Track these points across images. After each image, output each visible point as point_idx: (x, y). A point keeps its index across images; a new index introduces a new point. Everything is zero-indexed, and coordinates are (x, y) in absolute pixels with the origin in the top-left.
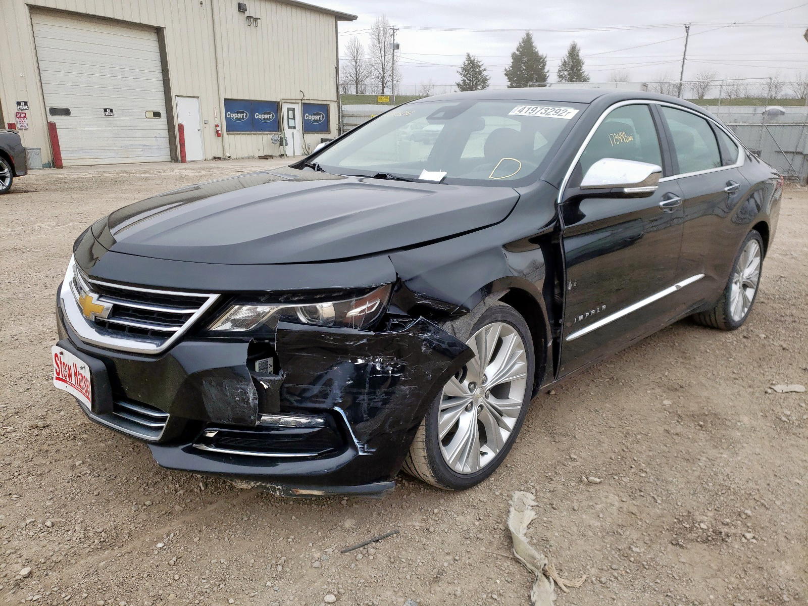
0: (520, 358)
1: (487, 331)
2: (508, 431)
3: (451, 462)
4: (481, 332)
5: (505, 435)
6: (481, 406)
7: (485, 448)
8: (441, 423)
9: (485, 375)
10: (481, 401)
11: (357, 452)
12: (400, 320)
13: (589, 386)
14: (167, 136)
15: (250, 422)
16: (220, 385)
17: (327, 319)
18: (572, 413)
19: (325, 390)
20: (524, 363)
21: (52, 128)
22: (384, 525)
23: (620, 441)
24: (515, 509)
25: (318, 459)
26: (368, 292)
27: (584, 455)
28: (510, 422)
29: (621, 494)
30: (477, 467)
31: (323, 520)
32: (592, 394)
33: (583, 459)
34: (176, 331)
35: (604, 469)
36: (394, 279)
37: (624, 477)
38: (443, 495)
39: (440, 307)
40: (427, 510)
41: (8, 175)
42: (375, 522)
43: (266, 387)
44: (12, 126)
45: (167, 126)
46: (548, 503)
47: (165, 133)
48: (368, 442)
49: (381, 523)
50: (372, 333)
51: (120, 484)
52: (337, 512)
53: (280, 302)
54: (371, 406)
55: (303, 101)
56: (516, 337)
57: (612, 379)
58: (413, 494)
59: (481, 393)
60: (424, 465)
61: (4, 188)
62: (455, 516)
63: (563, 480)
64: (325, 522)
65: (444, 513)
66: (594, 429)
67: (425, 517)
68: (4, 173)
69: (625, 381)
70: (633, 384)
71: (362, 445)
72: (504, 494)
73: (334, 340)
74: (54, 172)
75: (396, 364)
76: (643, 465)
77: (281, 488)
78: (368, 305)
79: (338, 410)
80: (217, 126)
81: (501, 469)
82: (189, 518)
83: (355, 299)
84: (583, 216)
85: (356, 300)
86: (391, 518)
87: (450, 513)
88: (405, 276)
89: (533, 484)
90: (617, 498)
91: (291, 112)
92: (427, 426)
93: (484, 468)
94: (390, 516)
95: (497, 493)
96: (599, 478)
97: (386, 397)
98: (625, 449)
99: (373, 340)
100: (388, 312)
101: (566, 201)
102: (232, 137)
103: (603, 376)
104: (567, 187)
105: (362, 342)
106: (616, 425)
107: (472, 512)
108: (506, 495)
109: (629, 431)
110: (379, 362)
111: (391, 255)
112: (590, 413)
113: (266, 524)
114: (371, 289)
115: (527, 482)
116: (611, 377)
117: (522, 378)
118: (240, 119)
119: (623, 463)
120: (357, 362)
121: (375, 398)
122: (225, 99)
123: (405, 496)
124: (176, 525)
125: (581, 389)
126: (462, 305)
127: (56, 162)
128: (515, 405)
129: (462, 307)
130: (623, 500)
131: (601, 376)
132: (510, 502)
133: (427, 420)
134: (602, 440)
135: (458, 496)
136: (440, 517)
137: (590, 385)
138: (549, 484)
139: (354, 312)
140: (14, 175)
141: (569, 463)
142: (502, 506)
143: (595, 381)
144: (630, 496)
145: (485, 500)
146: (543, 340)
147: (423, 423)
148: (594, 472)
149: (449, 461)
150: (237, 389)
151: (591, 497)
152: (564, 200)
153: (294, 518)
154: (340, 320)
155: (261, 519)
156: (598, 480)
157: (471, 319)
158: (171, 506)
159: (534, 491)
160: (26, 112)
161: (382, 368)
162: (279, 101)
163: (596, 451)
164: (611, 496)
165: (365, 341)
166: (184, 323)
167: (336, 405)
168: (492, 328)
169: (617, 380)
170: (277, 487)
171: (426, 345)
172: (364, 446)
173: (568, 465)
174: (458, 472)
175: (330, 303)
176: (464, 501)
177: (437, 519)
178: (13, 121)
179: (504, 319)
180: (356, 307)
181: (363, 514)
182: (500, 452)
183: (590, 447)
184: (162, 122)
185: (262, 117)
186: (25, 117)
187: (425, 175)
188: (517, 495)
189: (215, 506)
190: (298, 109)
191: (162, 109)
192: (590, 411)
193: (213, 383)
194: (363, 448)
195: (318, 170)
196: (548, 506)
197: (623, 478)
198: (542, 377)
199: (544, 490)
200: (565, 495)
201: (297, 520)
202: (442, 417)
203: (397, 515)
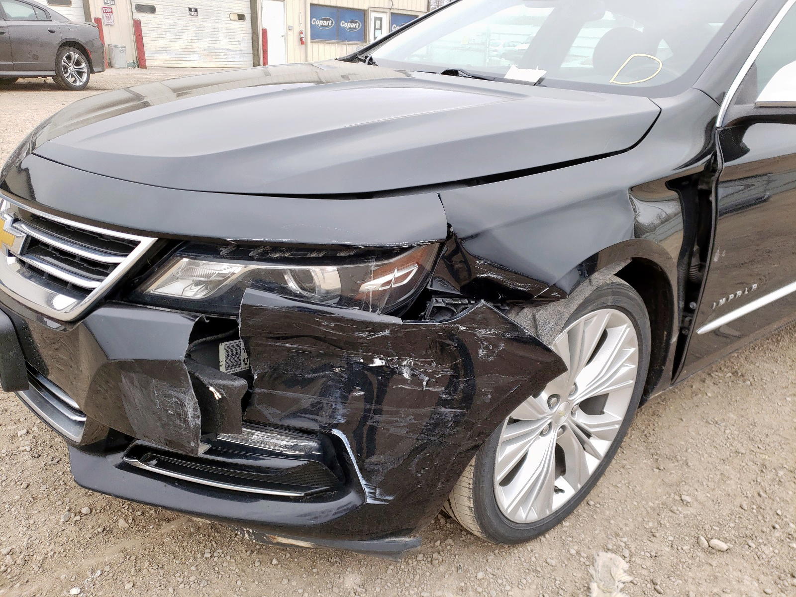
0: (630, 359)
1: (587, 322)
2: (598, 458)
3: (509, 511)
4: (578, 324)
5: (592, 464)
6: (563, 427)
7: (561, 482)
8: (499, 461)
9: (575, 384)
10: (563, 421)
11: (364, 499)
12: (449, 301)
13: (704, 382)
14: (251, 41)
15: (190, 450)
16: (145, 386)
17: (328, 292)
18: (683, 424)
19: (320, 403)
20: (633, 366)
21: (137, 25)
22: (401, 592)
23: (754, 477)
24: (599, 587)
25: (305, 502)
26: (397, 254)
27: (701, 496)
28: (602, 446)
29: (762, 578)
30: (547, 511)
31: (315, 570)
32: (709, 394)
33: (700, 503)
34: (94, 289)
35: (732, 525)
36: (444, 236)
37: (765, 545)
38: (494, 546)
39: (518, 286)
40: (467, 571)
41: (85, 70)
42: (389, 584)
43: (217, 396)
44: (98, 21)
45: (250, 30)
46: (648, 579)
47: (248, 37)
48: (381, 485)
49: (397, 588)
50: (398, 320)
51: (60, 473)
52: (338, 560)
53: (251, 259)
54: (390, 432)
55: (392, 11)
56: (628, 329)
57: (735, 373)
58: (450, 541)
59: (565, 409)
60: (469, 518)
61: (81, 84)
62: (508, 588)
63: (671, 538)
64: (318, 573)
65: (492, 580)
66: (714, 453)
67: (463, 584)
68: (82, 69)
69: (754, 378)
70: (766, 384)
71: (372, 489)
72: (583, 554)
73: (336, 328)
74: (138, 72)
75: (436, 372)
76: (792, 525)
77: (251, 530)
78: (397, 274)
79: (338, 435)
80: (301, 33)
81: (582, 509)
82: (133, 543)
83: (375, 263)
84: (745, 151)
85: (376, 266)
86: (412, 580)
87: (500, 581)
88: (462, 231)
89: (625, 539)
90: (756, 584)
91: (378, 22)
92: (477, 468)
93: (557, 512)
94: (412, 576)
95: (573, 552)
96: (725, 541)
97: (415, 422)
98: (761, 493)
99: (401, 332)
100: (429, 287)
101: (728, 125)
102: (316, 46)
103: (723, 369)
104: (733, 102)
105: (381, 334)
106: (746, 450)
107: (533, 582)
108: (586, 555)
109: (766, 463)
110: (409, 366)
111: (444, 193)
112: (708, 425)
113: (234, 568)
114: (403, 250)
115: (617, 535)
116: (733, 370)
117: (629, 386)
118: (325, 26)
119: (760, 518)
120: (372, 362)
121: (397, 421)
122: (312, 5)
123: (438, 543)
124: (110, 553)
125: (694, 387)
126: (555, 285)
127: (140, 62)
128: (613, 423)
129: (555, 287)
130: (767, 590)
131: (721, 369)
132: (592, 571)
133: (478, 459)
134: (726, 474)
135: (516, 551)
136: (485, 586)
137: (707, 382)
138: (649, 542)
139: (373, 285)
140: (91, 71)
141: (680, 509)
142: (579, 575)
143: (712, 375)
144: (776, 583)
145: (553, 562)
146: (666, 333)
147: (473, 462)
148: (718, 529)
149: (507, 509)
150: (170, 396)
151: (716, 578)
152: (725, 124)
153: (275, 562)
154: (350, 295)
155: (228, 558)
156: (724, 546)
157: (566, 306)
158: (115, 518)
159: (626, 553)
160: (113, 7)
161: (413, 375)
162: (366, 8)
163: (718, 492)
164: (747, 580)
165: (386, 333)
166: (107, 275)
167: (336, 426)
168: (595, 318)
169: (742, 375)
170: (245, 530)
171: (486, 348)
172: (375, 490)
173: (678, 512)
174: (517, 522)
175: (334, 268)
176: (523, 560)
177: (480, 589)
178: (99, 15)
179: (617, 304)
180: (376, 277)
181: (373, 567)
182: (582, 488)
183: (709, 484)
184: (246, 25)
185: (348, 25)
186: (112, 12)
187: (514, 73)
188: (603, 558)
189: (172, 526)
190: (386, 18)
191: (246, 11)
192: (707, 422)
193: (136, 383)
194: (374, 493)
195: (369, 63)
196: (649, 585)
197: (762, 546)
198: (656, 384)
199: (642, 553)
200: (675, 566)
201: (279, 566)
202: (503, 450)
203: (423, 575)
